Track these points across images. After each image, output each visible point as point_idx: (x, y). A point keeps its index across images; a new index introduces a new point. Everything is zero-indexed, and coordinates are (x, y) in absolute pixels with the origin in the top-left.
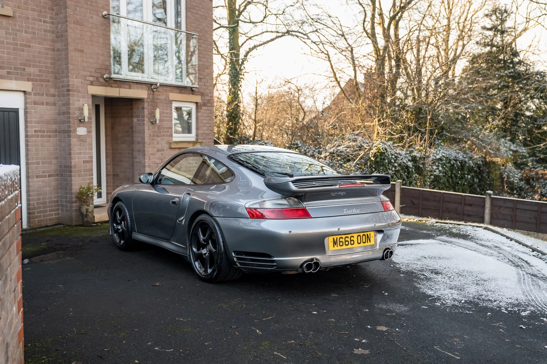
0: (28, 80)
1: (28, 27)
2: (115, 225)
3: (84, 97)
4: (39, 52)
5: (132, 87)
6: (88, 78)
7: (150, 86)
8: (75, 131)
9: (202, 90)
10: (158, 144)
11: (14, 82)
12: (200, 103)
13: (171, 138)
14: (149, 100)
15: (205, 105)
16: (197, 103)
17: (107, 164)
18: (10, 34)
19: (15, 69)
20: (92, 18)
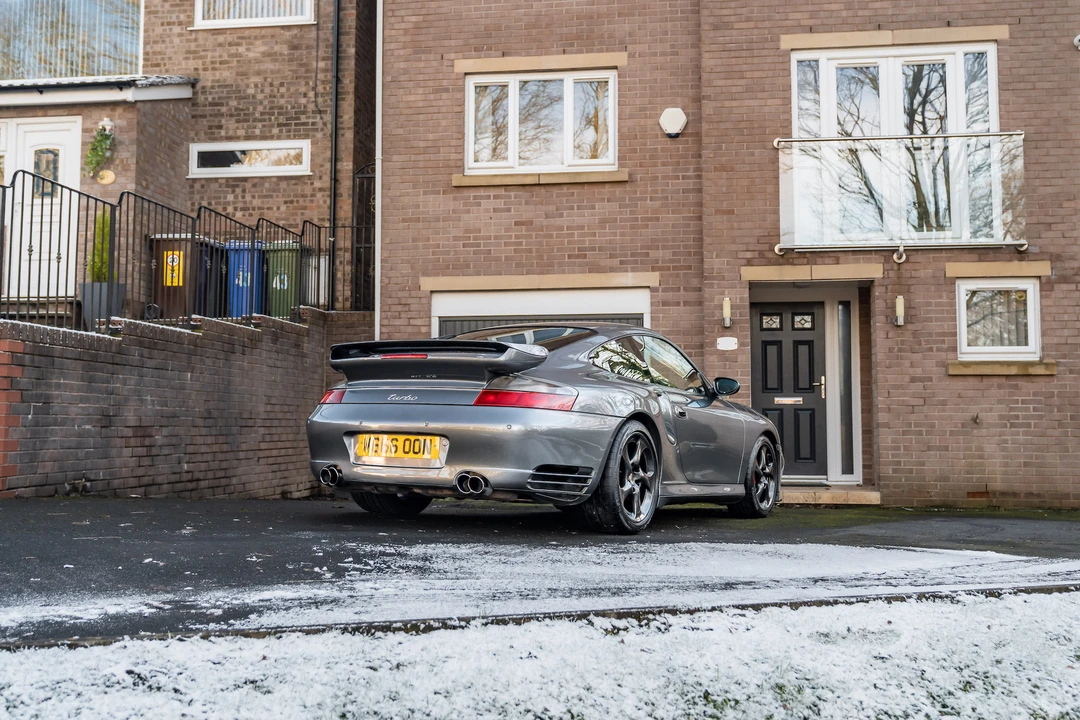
0: (654, 269)
1: (656, 192)
3: (733, 287)
4: (673, 226)
5: (841, 261)
6: (741, 255)
7: (886, 253)
8: (714, 343)
9: (1052, 249)
10: (912, 365)
11: (630, 274)
12: (1048, 277)
13: (951, 355)
14: (886, 282)
15: (1064, 280)
16: (1040, 277)
18: (626, 206)
19: (632, 255)
20: (753, 154)
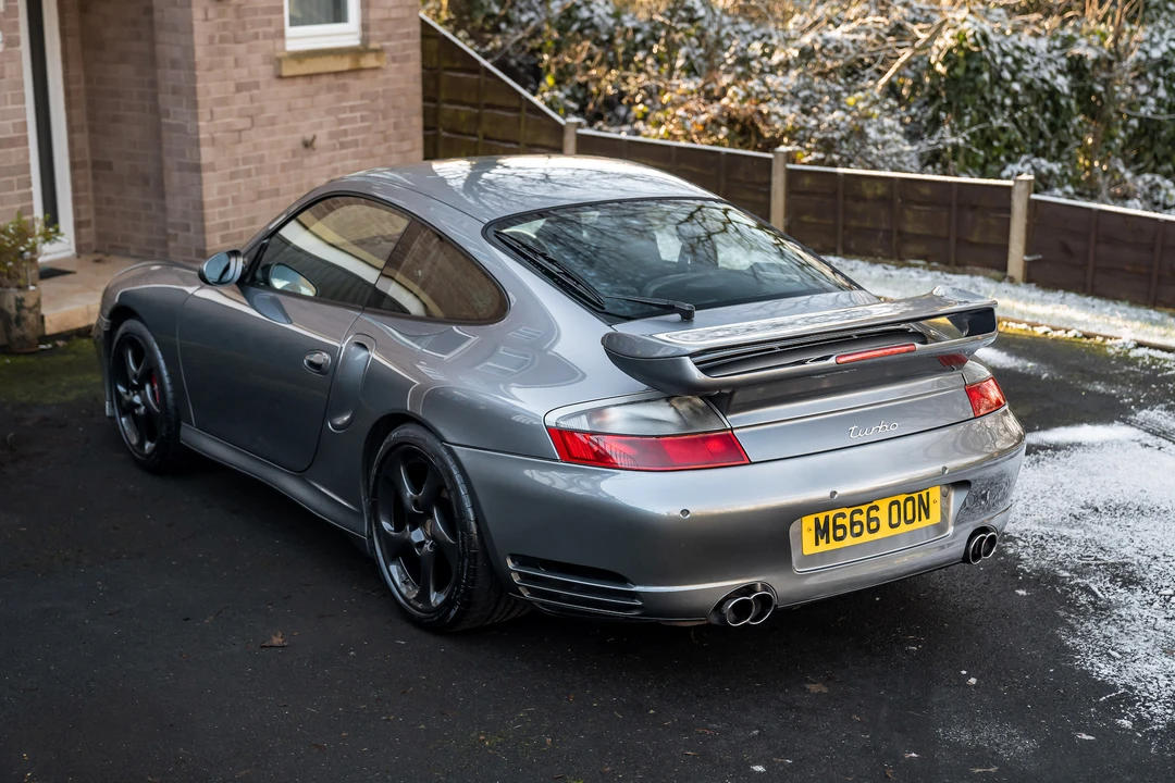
2: (121, 389)
10: (237, 64)
13: (278, 44)
17: (71, 130)
